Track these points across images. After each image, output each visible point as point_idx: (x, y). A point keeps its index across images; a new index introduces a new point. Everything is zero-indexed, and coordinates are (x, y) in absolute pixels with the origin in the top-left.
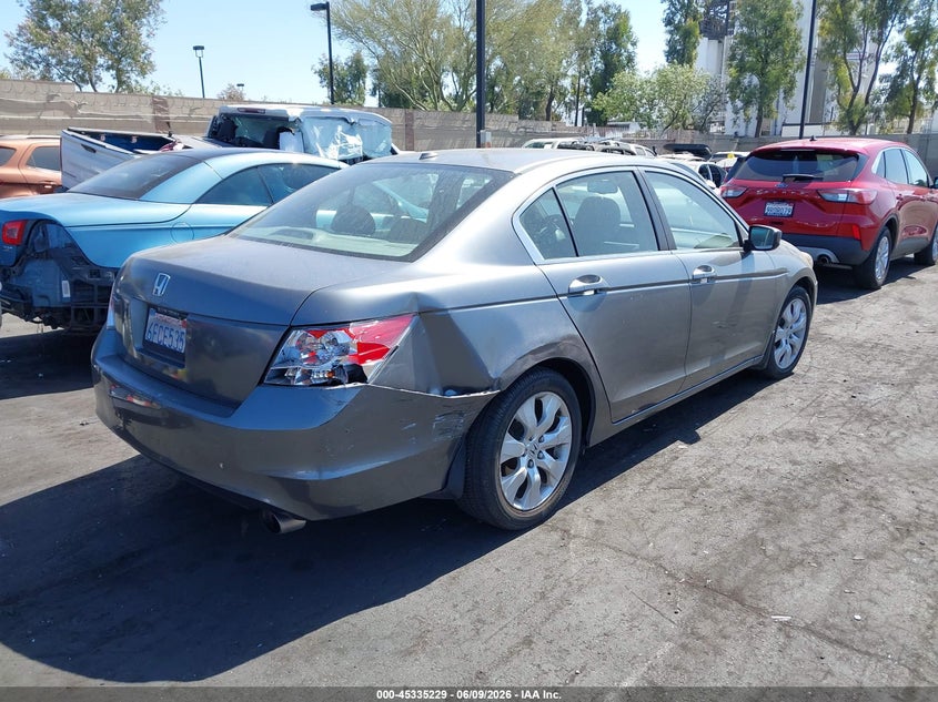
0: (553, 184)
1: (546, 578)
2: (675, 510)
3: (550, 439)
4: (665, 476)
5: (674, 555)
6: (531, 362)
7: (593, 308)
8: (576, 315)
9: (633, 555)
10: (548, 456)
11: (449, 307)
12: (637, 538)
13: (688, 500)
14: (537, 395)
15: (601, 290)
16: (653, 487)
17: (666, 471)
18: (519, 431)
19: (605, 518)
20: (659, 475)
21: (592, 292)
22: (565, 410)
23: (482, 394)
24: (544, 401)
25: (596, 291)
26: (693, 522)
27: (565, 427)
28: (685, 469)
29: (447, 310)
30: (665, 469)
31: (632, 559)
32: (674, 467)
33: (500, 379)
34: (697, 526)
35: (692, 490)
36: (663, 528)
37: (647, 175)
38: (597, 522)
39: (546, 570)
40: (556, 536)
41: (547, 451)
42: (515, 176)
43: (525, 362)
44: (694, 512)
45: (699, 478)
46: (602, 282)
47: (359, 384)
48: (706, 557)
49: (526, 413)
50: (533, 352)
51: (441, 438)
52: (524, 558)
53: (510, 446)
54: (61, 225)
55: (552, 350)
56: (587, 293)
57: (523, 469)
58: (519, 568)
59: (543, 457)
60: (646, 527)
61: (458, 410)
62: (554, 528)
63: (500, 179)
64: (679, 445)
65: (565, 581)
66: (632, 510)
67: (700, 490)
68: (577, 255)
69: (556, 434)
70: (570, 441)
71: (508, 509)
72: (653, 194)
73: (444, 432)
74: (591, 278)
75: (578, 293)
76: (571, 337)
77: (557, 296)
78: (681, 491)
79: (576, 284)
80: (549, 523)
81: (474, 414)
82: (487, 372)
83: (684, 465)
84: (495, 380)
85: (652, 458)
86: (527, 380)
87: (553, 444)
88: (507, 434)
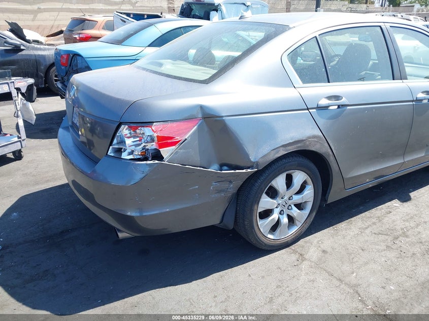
0: (317, 34)
1: (277, 287)
2: (378, 251)
3: (297, 199)
4: (378, 224)
5: (369, 286)
6: (282, 152)
7: (335, 117)
8: (321, 122)
9: (340, 280)
10: (294, 208)
11: (223, 115)
12: (346, 268)
13: (389, 244)
14: (287, 172)
15: (342, 105)
16: (368, 231)
17: (380, 221)
18: (273, 193)
19: (329, 250)
20: (374, 223)
21: (336, 107)
22: (309, 181)
23: (244, 171)
24: (294, 175)
25: (339, 107)
26: (389, 262)
27: (309, 192)
28: (394, 221)
29: (222, 117)
30: (380, 219)
31: (338, 283)
32: (386, 219)
33: (257, 162)
34: (391, 266)
35: (395, 236)
36: (366, 263)
37: (391, 29)
38: (324, 251)
39: (280, 281)
40: (294, 257)
41: (296, 205)
42: (290, 28)
43: (278, 152)
44: (392, 255)
45: (402, 229)
46: (344, 101)
47: (157, 162)
48: (391, 292)
49: (279, 182)
50: (284, 146)
51: (216, 195)
52: (269, 271)
53: (266, 202)
54: (83, 57)
55: (299, 145)
56: (331, 108)
57: (275, 216)
58: (263, 277)
59: (292, 209)
60: (355, 260)
61: (229, 179)
62: (295, 252)
63: (279, 30)
64: (395, 203)
65: (288, 291)
66: (349, 247)
67: (401, 238)
68: (329, 82)
69: (302, 196)
70: (313, 201)
71: (263, 238)
72: (393, 42)
73: (219, 191)
74: (337, 98)
75: (326, 108)
76: (314, 137)
77: (308, 109)
78: (386, 237)
79: (324, 102)
80: (292, 247)
81: (240, 183)
82: (249, 157)
83: (394, 218)
84: (255, 162)
85: (373, 210)
86: (281, 163)
87: (299, 202)
88: (264, 195)
